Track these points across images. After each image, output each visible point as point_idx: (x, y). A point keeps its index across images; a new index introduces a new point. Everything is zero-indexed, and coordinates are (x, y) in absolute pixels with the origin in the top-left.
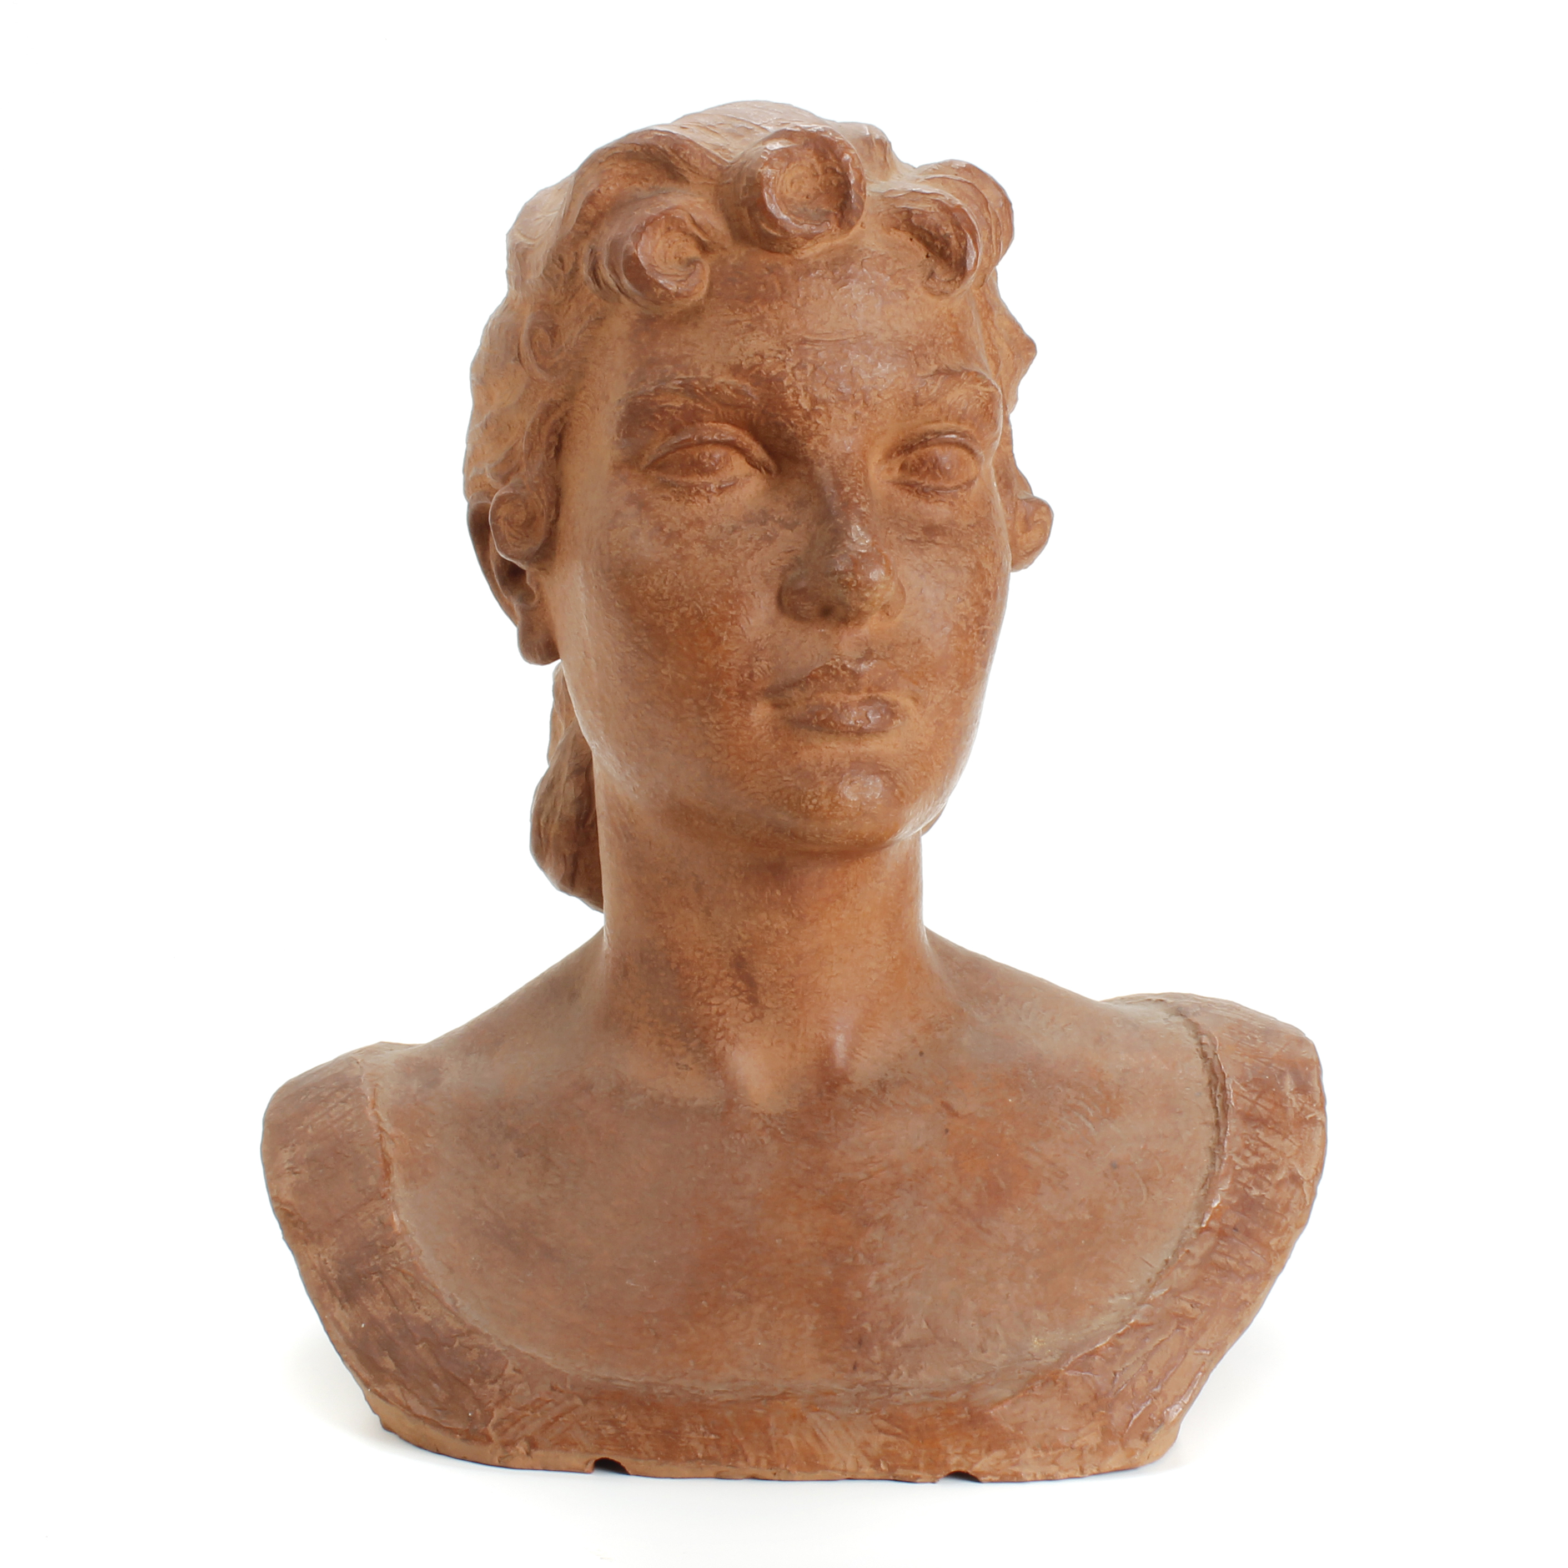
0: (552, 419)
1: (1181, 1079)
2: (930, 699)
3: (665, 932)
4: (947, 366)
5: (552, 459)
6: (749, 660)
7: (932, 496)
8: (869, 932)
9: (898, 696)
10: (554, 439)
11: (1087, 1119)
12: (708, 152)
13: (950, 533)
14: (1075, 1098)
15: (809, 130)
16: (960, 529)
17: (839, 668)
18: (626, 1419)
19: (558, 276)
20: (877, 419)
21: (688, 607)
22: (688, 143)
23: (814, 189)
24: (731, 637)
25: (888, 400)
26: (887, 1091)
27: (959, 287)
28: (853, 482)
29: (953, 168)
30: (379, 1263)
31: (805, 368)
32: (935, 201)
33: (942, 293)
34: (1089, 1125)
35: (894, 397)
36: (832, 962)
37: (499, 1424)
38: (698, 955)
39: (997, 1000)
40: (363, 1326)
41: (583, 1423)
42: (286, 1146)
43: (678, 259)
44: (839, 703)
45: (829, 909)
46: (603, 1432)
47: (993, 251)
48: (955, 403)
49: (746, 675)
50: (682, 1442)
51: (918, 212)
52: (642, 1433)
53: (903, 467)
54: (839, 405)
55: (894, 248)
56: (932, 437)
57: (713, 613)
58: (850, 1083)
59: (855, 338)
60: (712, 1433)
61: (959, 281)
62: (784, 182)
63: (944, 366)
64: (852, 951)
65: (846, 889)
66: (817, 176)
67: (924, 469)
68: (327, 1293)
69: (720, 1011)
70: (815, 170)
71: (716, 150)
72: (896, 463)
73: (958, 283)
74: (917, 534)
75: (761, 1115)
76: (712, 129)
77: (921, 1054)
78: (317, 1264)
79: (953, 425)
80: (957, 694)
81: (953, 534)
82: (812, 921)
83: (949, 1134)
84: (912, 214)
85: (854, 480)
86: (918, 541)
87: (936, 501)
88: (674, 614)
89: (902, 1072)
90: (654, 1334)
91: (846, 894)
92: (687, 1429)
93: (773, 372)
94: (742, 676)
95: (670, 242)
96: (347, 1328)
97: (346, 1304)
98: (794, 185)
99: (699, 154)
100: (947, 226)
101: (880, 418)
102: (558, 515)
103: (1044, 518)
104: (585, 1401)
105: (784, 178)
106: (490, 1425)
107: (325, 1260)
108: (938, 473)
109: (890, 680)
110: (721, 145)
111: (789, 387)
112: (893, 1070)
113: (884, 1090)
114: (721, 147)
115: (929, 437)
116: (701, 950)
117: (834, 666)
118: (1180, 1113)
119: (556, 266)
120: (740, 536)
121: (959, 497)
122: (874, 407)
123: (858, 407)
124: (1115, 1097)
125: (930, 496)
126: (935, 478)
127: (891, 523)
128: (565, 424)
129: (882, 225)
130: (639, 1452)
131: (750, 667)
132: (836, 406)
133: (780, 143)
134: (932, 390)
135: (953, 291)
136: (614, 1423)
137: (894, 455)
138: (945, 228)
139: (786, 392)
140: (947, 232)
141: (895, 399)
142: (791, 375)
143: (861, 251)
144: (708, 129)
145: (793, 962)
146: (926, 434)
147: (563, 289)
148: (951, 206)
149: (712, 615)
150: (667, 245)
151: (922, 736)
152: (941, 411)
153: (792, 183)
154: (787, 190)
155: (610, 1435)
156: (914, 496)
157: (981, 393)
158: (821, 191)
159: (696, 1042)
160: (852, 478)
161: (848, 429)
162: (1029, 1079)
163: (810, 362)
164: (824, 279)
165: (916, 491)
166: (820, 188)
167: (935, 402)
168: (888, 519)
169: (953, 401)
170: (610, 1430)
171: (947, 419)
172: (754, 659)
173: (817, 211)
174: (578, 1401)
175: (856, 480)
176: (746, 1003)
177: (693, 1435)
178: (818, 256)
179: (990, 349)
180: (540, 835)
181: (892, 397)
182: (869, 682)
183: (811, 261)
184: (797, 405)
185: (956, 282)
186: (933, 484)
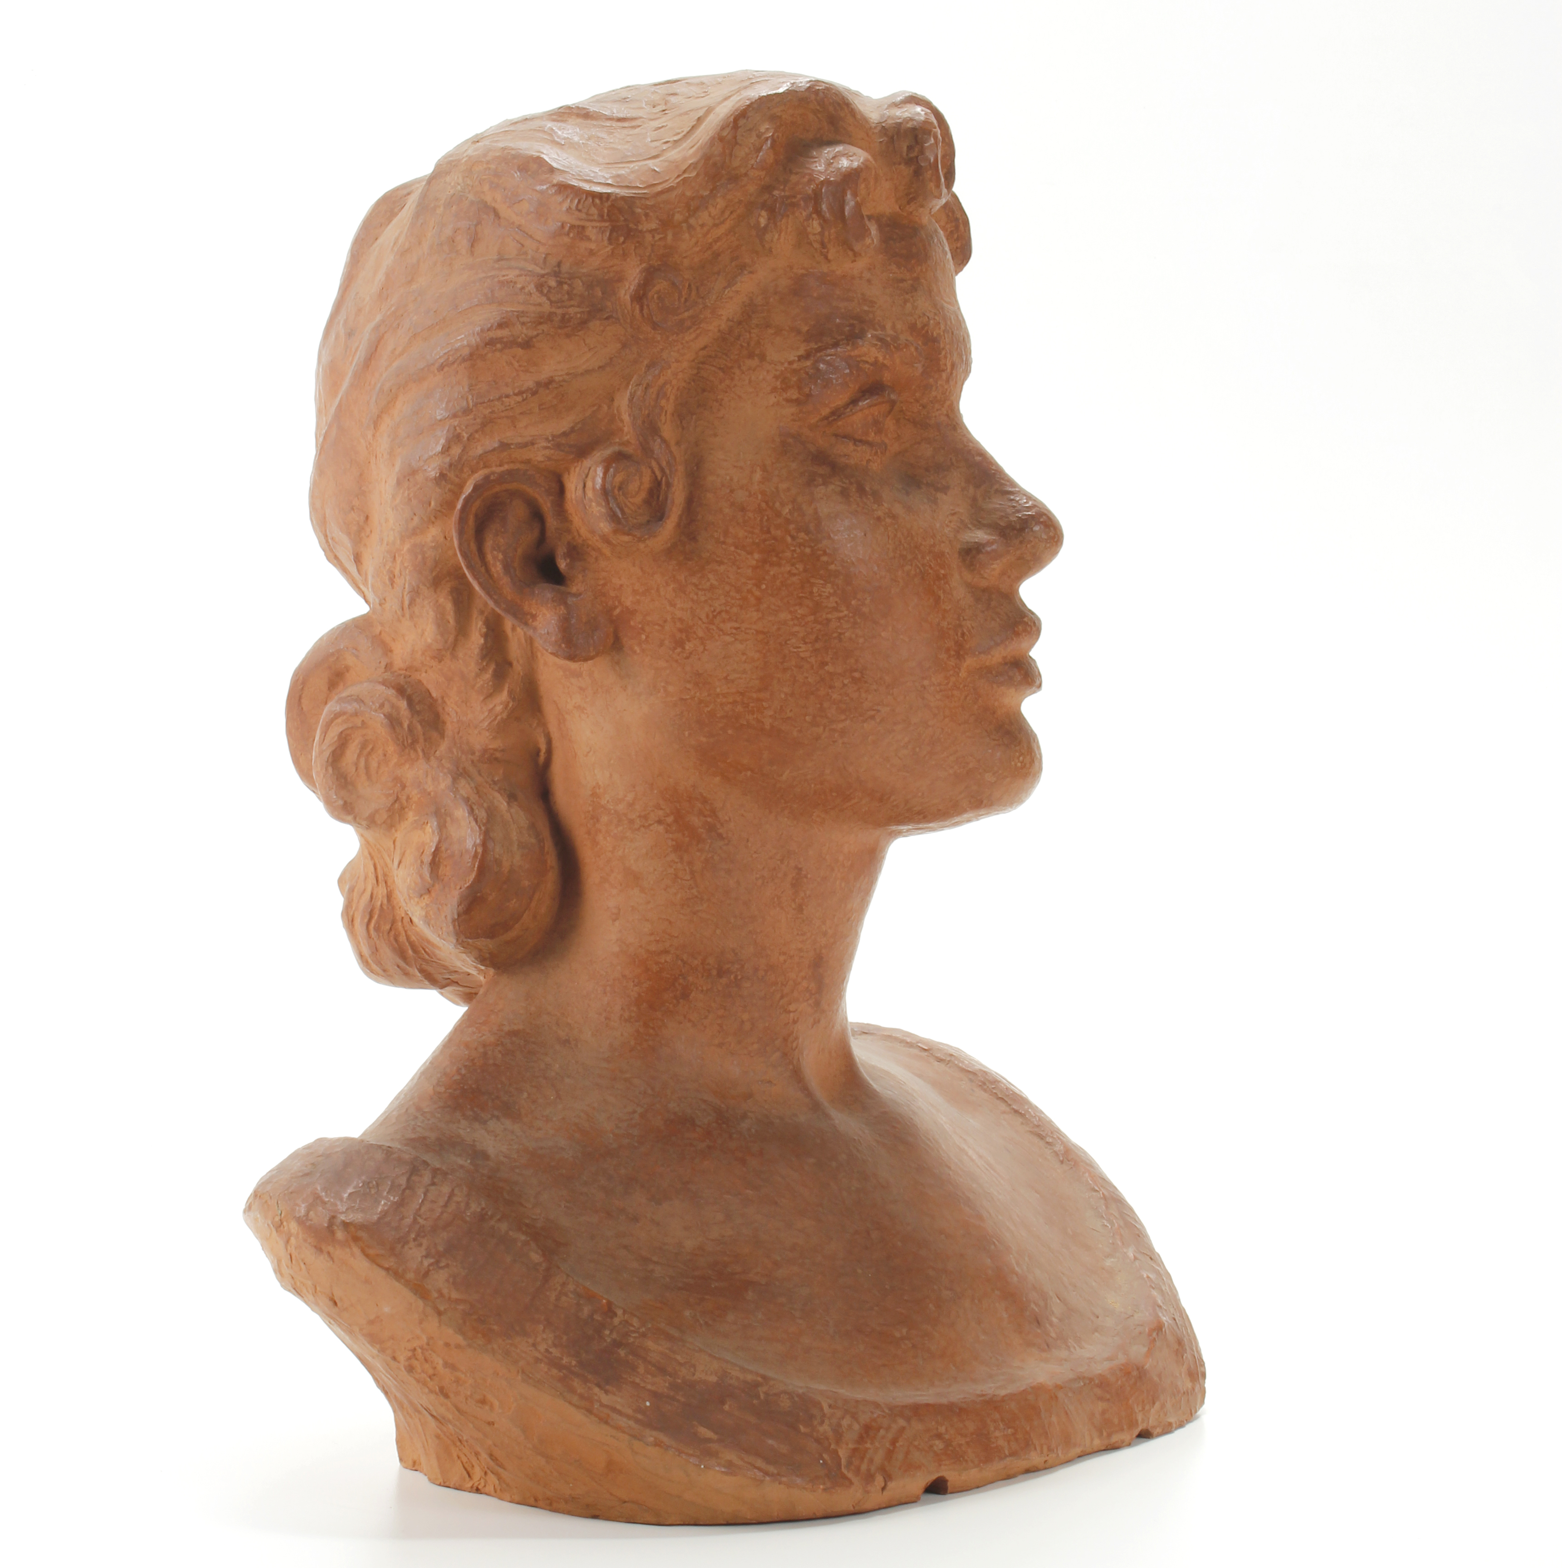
3: (754, 937)
6: (959, 619)
18: (946, 1430)
21: (912, 565)
30: (614, 1336)
31: (948, 331)
37: (849, 1463)
38: (782, 958)
40: (648, 1404)
41: (916, 1443)
42: (407, 1242)
46: (935, 1448)
49: (959, 634)
50: (993, 1443)
52: (963, 1441)
57: (930, 571)
60: (1009, 1428)
68: (576, 1383)
69: (796, 1018)
78: (540, 1356)
88: (900, 573)
90: (911, 1345)
92: (992, 1429)
93: (935, 332)
96: (630, 1412)
97: (608, 1387)
104: (908, 1420)
106: (843, 1467)
107: (547, 1350)
111: (943, 349)
116: (784, 954)
130: (966, 1461)
131: (960, 626)
136: (939, 1436)
139: (941, 354)
142: (943, 337)
149: (930, 573)
155: (941, 1450)
159: (778, 1054)
163: (949, 327)
170: (939, 1445)
172: (962, 619)
174: (901, 1422)
177: (997, 1434)
184: (945, 368)
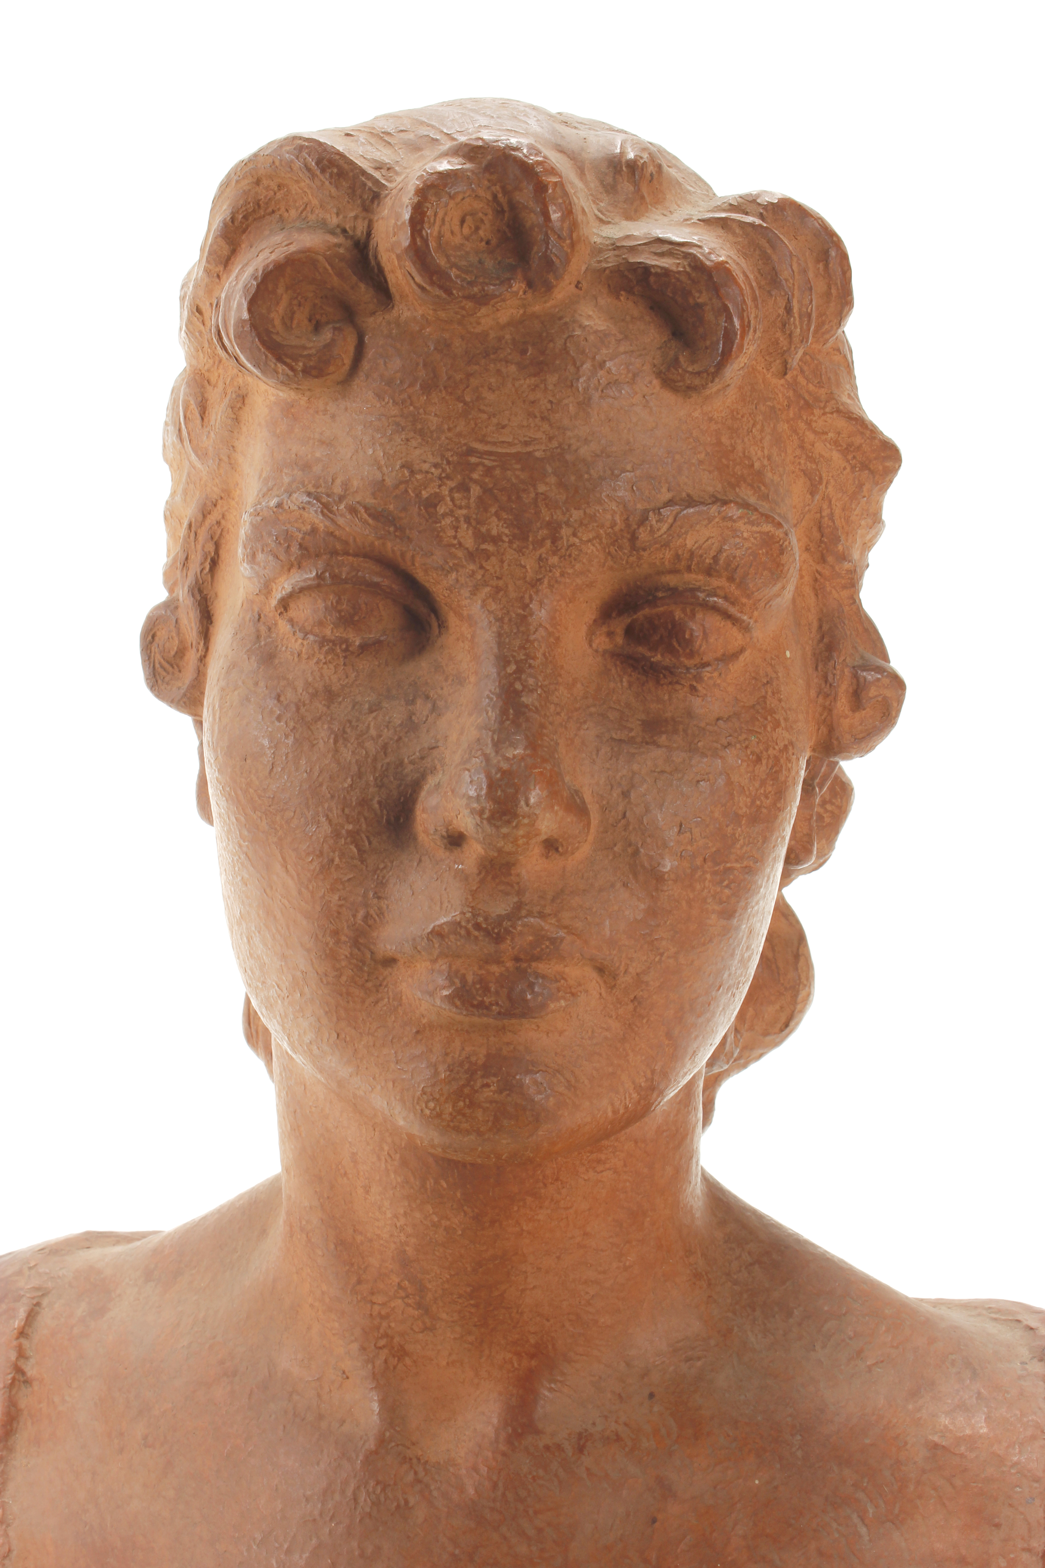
0: (208, 522)
1: (1013, 1471)
2: (622, 969)
4: (688, 495)
5: (206, 574)
6: (364, 895)
7: (665, 676)
8: (586, 1234)
9: (565, 966)
10: (211, 547)
11: (863, 1520)
12: (363, 172)
13: (685, 731)
14: (853, 1485)
15: (495, 144)
16: (702, 725)
17: (470, 926)
19: (200, 333)
20: (573, 567)
22: (337, 157)
23: (499, 231)
24: (344, 860)
25: (590, 541)
26: (586, 1452)
27: (712, 382)
28: (523, 658)
29: (759, 204)
31: (468, 490)
32: (687, 255)
33: (689, 388)
34: (863, 1530)
35: (598, 537)
36: (526, 1272)
39: (790, 1314)
43: (314, 322)
44: (471, 973)
45: (516, 1208)
47: (796, 327)
48: (700, 547)
51: (659, 270)
53: (629, 632)
54: (515, 546)
55: (623, 320)
56: (663, 595)
58: (538, 1432)
59: (544, 451)
61: (713, 373)
62: (447, 219)
63: (684, 495)
64: (558, 1258)
65: (541, 1185)
66: (503, 212)
67: (656, 638)
69: (383, 1313)
70: (499, 204)
71: (377, 168)
72: (619, 626)
73: (710, 377)
74: (631, 730)
75: (415, 1461)
76: (386, 138)
77: (651, 1395)
79: (700, 577)
80: (671, 961)
81: (690, 732)
82: (493, 1222)
83: (657, 1525)
84: (651, 273)
85: (524, 655)
86: (631, 741)
87: (670, 683)
89: (616, 1422)
91: (543, 1191)
93: (423, 492)
94: (354, 916)
95: (299, 298)
98: (465, 225)
99: (351, 174)
100: (700, 292)
101: (578, 566)
102: (207, 649)
103: (888, 693)
105: (446, 214)
108: (675, 644)
109: (547, 947)
110: (387, 161)
111: (444, 515)
112: (606, 1417)
113: (581, 1450)
114: (386, 164)
115: (660, 594)
117: (463, 924)
118: (997, 1526)
119: (196, 319)
120: (375, 718)
121: (706, 678)
122: (567, 550)
123: (543, 550)
124: (912, 1487)
125: (662, 676)
126: (672, 651)
127: (591, 715)
128: (222, 530)
129: (609, 286)
131: (365, 905)
132: (510, 547)
133: (449, 162)
134: (659, 530)
135: (704, 387)
137: (614, 615)
138: (697, 295)
139: (440, 522)
140: (700, 301)
141: (601, 540)
142: (448, 499)
143: (566, 324)
144: (381, 138)
145: (469, 1269)
146: (657, 589)
147: (209, 350)
148: (708, 263)
150: (295, 302)
151: (611, 1017)
152: (677, 557)
153: (463, 221)
154: (452, 233)
156: (639, 673)
157: (745, 535)
158: (509, 235)
160: (523, 652)
161: (528, 579)
162: (794, 1449)
163: (476, 482)
164: (507, 362)
165: (642, 667)
166: (507, 230)
167: (666, 545)
168: (588, 707)
169: (696, 545)
171: (689, 569)
173: (499, 263)
175: (527, 655)
176: (414, 1308)
178: (503, 327)
179: (802, 462)
180: (249, 1024)
181: (595, 538)
182: (513, 948)
183: (492, 335)
184: (455, 542)
185: (708, 374)
186: (668, 661)
